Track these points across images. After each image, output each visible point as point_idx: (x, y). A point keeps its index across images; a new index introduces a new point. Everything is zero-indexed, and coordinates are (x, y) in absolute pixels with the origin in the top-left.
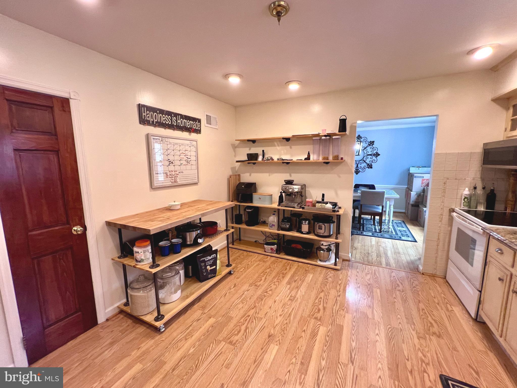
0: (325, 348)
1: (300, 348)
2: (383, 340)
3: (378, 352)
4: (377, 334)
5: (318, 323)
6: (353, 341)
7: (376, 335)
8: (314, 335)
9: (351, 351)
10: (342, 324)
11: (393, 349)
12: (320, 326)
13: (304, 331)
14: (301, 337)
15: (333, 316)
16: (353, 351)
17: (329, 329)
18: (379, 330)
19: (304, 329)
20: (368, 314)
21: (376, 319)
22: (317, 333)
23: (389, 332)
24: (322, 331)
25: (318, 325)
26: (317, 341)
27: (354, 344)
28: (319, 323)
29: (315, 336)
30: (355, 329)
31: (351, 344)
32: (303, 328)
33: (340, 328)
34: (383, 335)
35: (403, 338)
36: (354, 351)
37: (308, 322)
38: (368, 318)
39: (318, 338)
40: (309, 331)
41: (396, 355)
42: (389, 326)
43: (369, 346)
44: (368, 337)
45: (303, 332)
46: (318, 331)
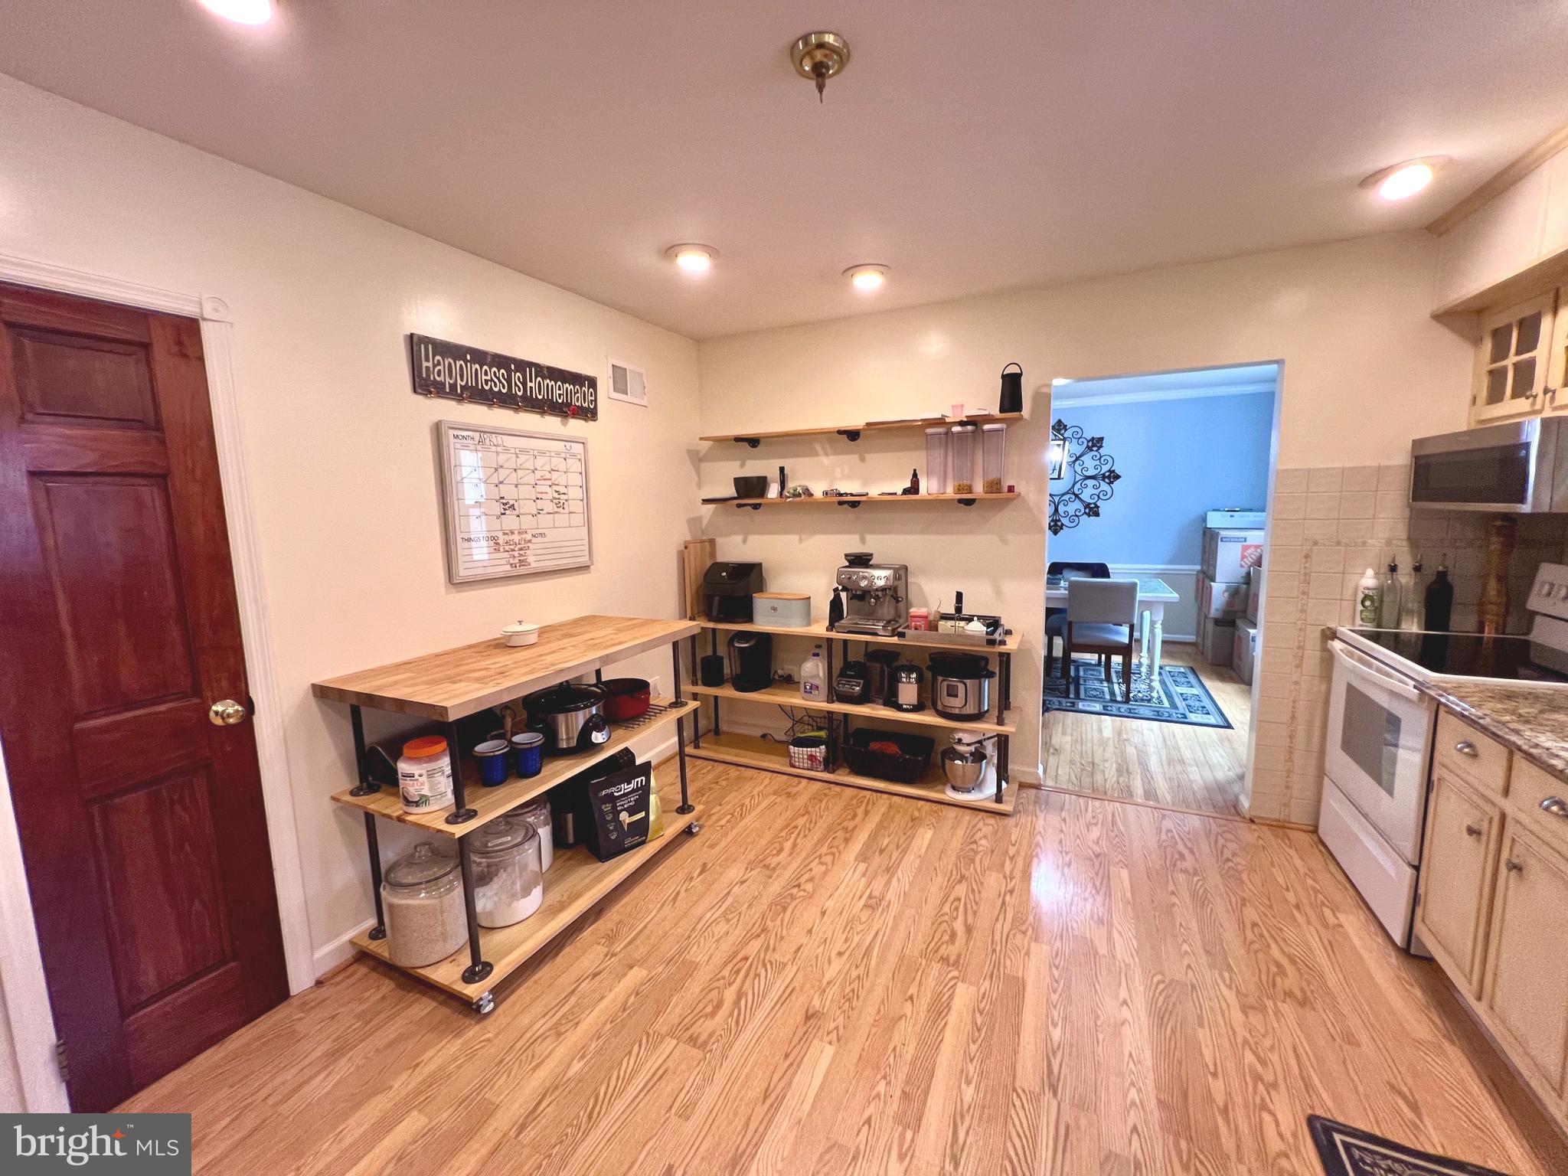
0: (973, 1048)
1: (898, 1049)
2: (1142, 1019)
3: (1127, 1054)
4: (1125, 1002)
5: (950, 976)
6: (1055, 1025)
7: (1122, 1005)
8: (940, 1009)
9: (1051, 1054)
10: (1020, 975)
11: (1173, 1045)
12: (956, 984)
13: (911, 998)
14: (901, 1017)
15: (994, 951)
16: (1054, 1053)
17: (982, 990)
18: (1129, 990)
19: (909, 993)
20: (1097, 942)
21: (1119, 957)
22: (948, 1005)
23: (1157, 995)
24: (963, 996)
25: (951, 979)
26: (949, 1029)
27: (1056, 1034)
28: (955, 973)
29: (944, 1013)
30: (1059, 990)
31: (1048, 1034)
32: (908, 989)
33: (1016, 989)
34: (1140, 1003)
35: (1199, 1012)
36: (1059, 1054)
37: (920, 972)
38: (1096, 953)
39: (952, 1018)
40: (925, 1000)
41: (1180, 1063)
42: (1159, 977)
43: (1101, 1037)
44: (1099, 1012)
45: (906, 1000)
46: (951, 997)
